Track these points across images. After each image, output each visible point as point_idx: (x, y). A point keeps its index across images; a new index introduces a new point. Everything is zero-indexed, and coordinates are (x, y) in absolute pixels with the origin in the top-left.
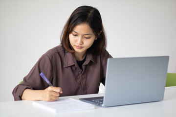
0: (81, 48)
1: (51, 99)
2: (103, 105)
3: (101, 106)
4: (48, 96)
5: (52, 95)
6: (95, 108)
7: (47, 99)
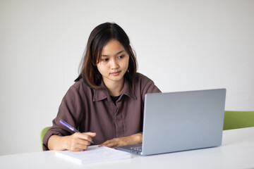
0: (119, 72)
1: (76, 148)
2: (142, 153)
3: (140, 155)
4: (73, 144)
5: (78, 144)
6: (132, 157)
7: (72, 148)
